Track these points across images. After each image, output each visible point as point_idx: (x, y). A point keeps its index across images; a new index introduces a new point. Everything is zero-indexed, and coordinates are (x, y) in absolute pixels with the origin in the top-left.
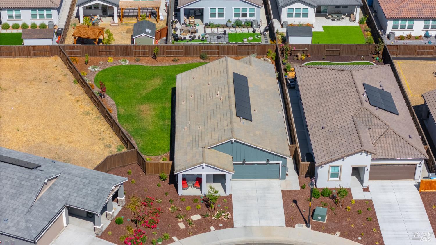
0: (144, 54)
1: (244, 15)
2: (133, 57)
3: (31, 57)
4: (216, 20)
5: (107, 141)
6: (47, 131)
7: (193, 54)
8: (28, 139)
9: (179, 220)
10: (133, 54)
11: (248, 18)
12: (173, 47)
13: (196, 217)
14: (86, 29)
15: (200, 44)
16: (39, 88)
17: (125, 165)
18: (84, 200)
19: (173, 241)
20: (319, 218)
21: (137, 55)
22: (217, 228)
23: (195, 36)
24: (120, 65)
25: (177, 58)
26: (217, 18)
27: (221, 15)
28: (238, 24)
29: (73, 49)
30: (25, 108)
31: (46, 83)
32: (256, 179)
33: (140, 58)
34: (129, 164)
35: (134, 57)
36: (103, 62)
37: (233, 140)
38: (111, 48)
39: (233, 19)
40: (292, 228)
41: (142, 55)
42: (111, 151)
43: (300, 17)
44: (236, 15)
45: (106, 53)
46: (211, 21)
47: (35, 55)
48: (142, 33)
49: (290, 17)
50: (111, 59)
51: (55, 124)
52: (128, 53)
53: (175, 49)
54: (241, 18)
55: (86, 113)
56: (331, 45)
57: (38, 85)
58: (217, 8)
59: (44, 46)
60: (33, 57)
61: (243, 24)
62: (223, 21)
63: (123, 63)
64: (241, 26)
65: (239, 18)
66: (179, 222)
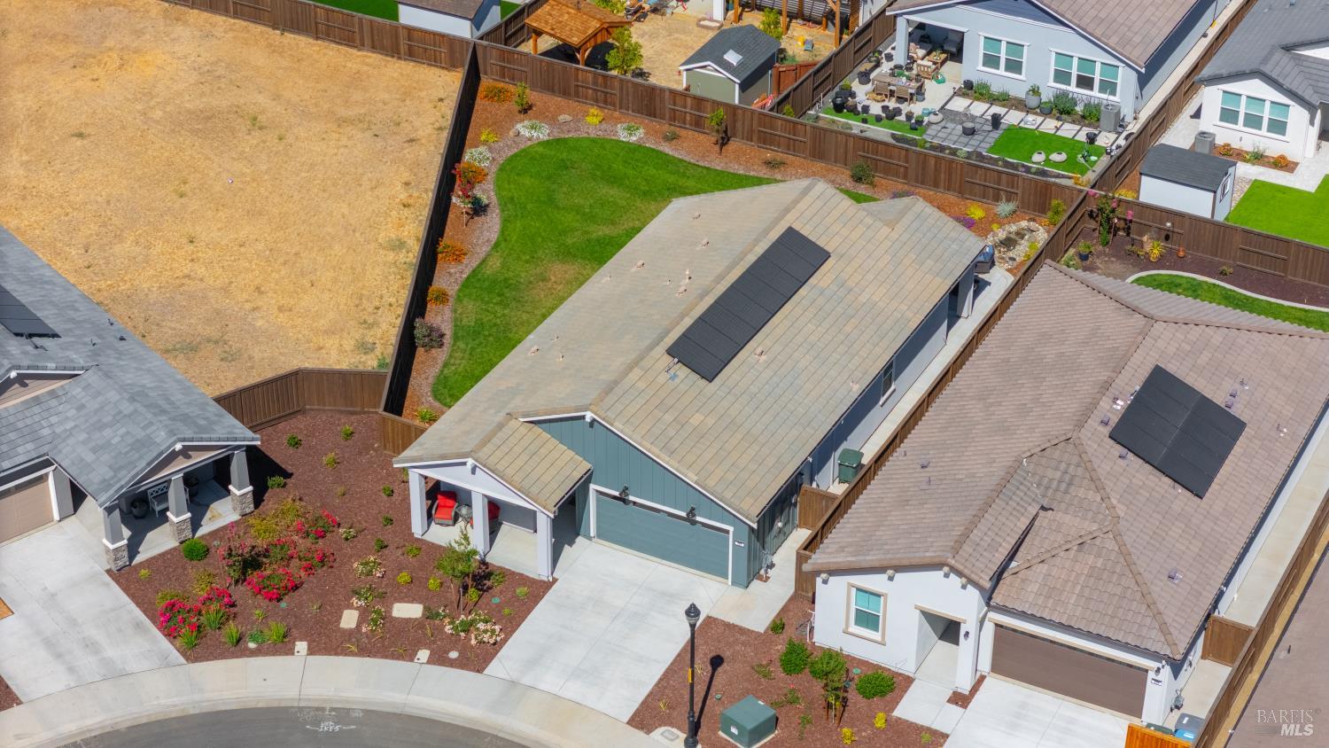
0: (698, 124)
1: (1085, 82)
2: (667, 126)
3: (400, 58)
4: (999, 80)
5: (375, 334)
6: (256, 264)
7: (833, 160)
8: (191, 271)
9: (354, 600)
10: (667, 116)
11: (1095, 94)
12: (780, 122)
13: (408, 610)
14: (568, 13)
15: (893, 136)
16: (346, 146)
17: (351, 409)
19: (288, 652)
20: (734, 730)
21: (679, 122)
22: (439, 659)
23: (898, 112)
24: (613, 138)
25: (780, 156)
26: (1002, 71)
27: (1014, 66)
28: (1062, 108)
29: (509, 62)
30: (262, 189)
31: (375, 135)
32: (664, 562)
33: (683, 133)
34: (366, 409)
35: (670, 125)
36: (568, 118)
37: (589, 416)
38: (609, 83)
39: (1050, 88)
40: (640, 734)
41: (691, 125)
43: (1260, 128)
44: (1062, 76)
45: (595, 95)
46: (986, 79)
47: (411, 55)
48: (707, 60)
49: (1227, 121)
50: (594, 117)
51: (295, 249)
52: (655, 109)
53: (785, 130)
54: (1072, 88)
55: (399, 243)
56: (1259, 235)
57: (350, 138)
58: (1005, 39)
59: (435, 34)
60: (405, 60)
61: (1079, 109)
62: (1017, 85)
63: (623, 136)
64: (1068, 113)
65: (1069, 88)
66: (350, 607)
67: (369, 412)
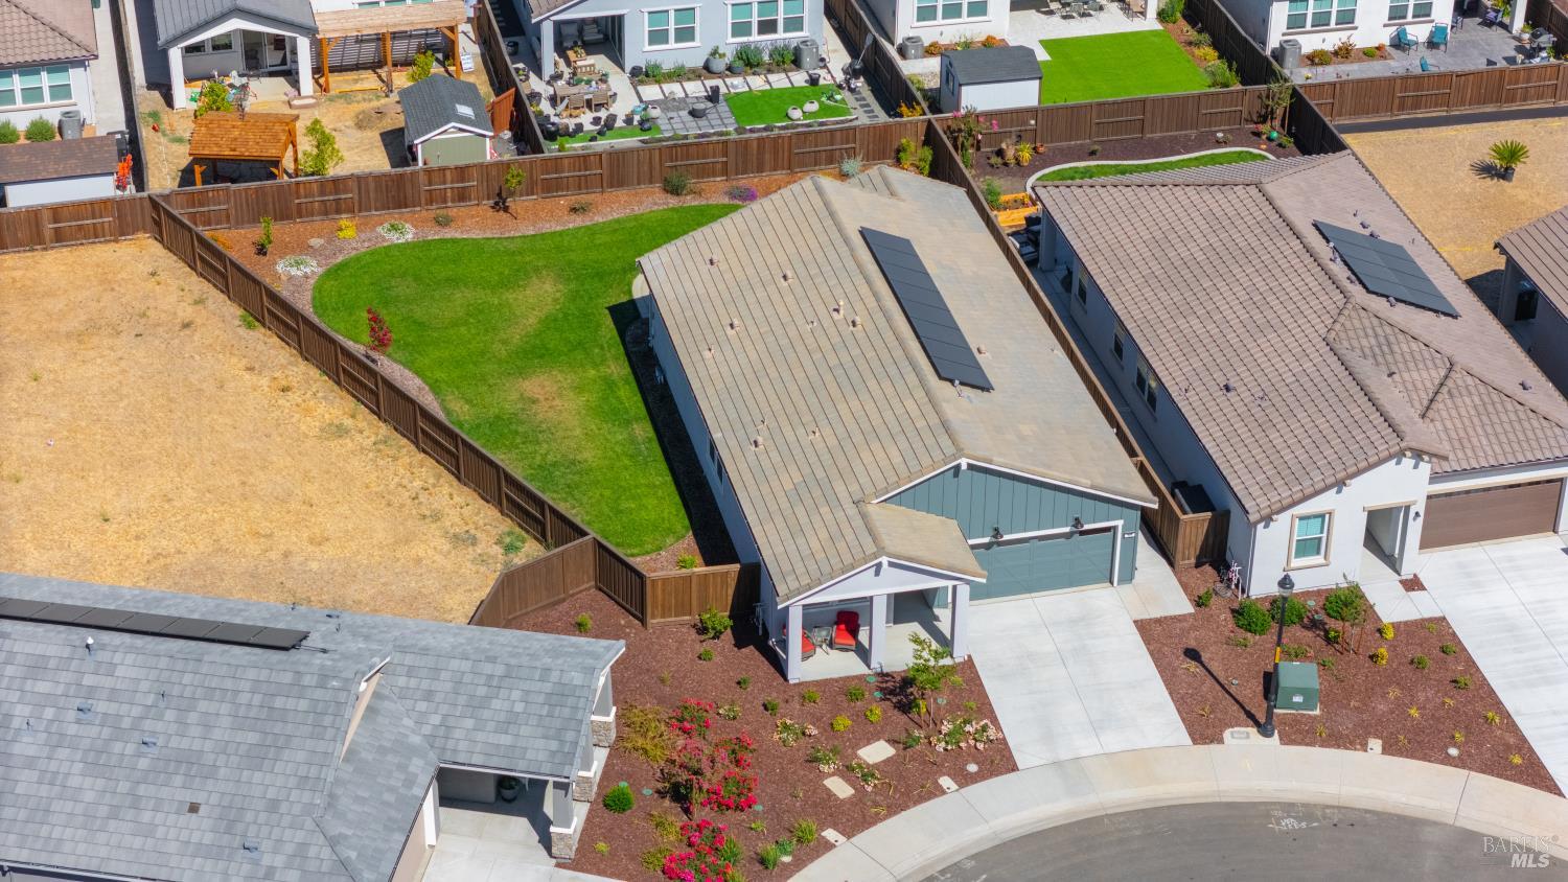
0: (462, 196)
1: (768, 27)
2: (424, 212)
3: (45, 249)
4: (671, 54)
5: (453, 520)
6: (214, 511)
7: (635, 181)
8: (155, 548)
9: (825, 768)
10: (423, 201)
11: (781, 36)
12: (566, 161)
13: (877, 752)
14: (234, 127)
15: (643, 141)
16: (121, 359)
17: (556, 598)
18: (506, 740)
19: (829, 846)
20: (1298, 699)
21: (437, 203)
22: (965, 780)
23: (612, 118)
24: (386, 244)
25: (584, 198)
26: (672, 44)
27: (685, 34)
28: (747, 61)
29: (201, 205)
30: (98, 437)
31: (137, 335)
32: (1033, 595)
33: (453, 212)
35: (427, 210)
36: (322, 241)
37: (964, 462)
38: (341, 186)
39: (730, 44)
40: (1214, 747)
41: (453, 201)
42: (480, 555)
43: (960, 16)
44: (740, 29)
45: (323, 208)
46: (653, 59)
47: (60, 238)
48: (447, 123)
49: (924, 20)
50: (348, 228)
51: (235, 479)
52: (405, 197)
53: (574, 167)
54: (755, 37)
55: (334, 429)
56: (1114, 103)
57: (111, 349)
58: (671, 8)
59: (92, 203)
60: (52, 248)
61: (766, 58)
62: (692, 54)
63: (395, 238)
64: (758, 65)
65: (751, 39)
66: (824, 775)
67: (572, 595)
